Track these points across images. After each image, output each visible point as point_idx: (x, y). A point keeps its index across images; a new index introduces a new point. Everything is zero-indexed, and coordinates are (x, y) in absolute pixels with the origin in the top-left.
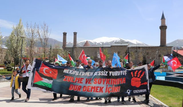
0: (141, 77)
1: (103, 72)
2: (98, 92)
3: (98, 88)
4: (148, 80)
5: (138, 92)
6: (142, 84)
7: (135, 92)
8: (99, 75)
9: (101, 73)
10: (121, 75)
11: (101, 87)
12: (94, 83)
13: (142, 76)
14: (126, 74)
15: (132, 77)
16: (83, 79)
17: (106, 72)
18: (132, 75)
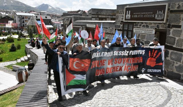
0: (156, 58)
1: (124, 52)
2: (118, 71)
3: (118, 68)
4: (163, 61)
5: (152, 71)
6: (157, 64)
7: (149, 71)
8: (119, 55)
9: (121, 53)
10: (139, 54)
11: (120, 67)
12: (115, 63)
13: (158, 56)
14: (143, 54)
15: (149, 57)
16: (105, 60)
17: (127, 52)
18: (149, 55)
